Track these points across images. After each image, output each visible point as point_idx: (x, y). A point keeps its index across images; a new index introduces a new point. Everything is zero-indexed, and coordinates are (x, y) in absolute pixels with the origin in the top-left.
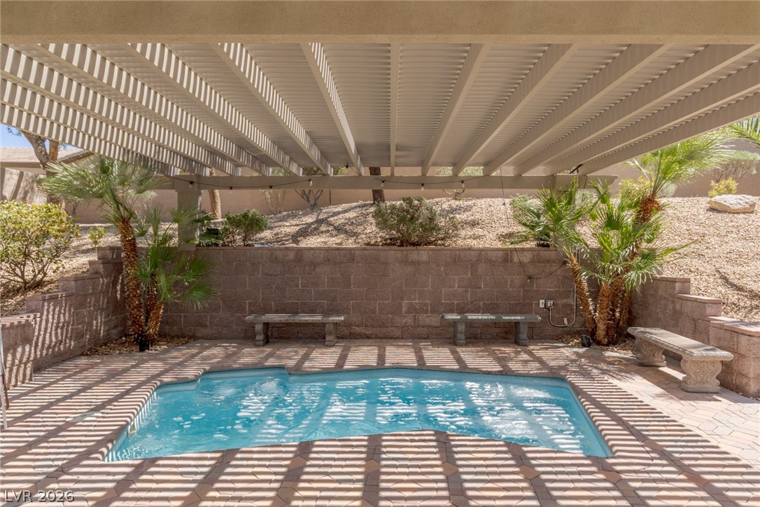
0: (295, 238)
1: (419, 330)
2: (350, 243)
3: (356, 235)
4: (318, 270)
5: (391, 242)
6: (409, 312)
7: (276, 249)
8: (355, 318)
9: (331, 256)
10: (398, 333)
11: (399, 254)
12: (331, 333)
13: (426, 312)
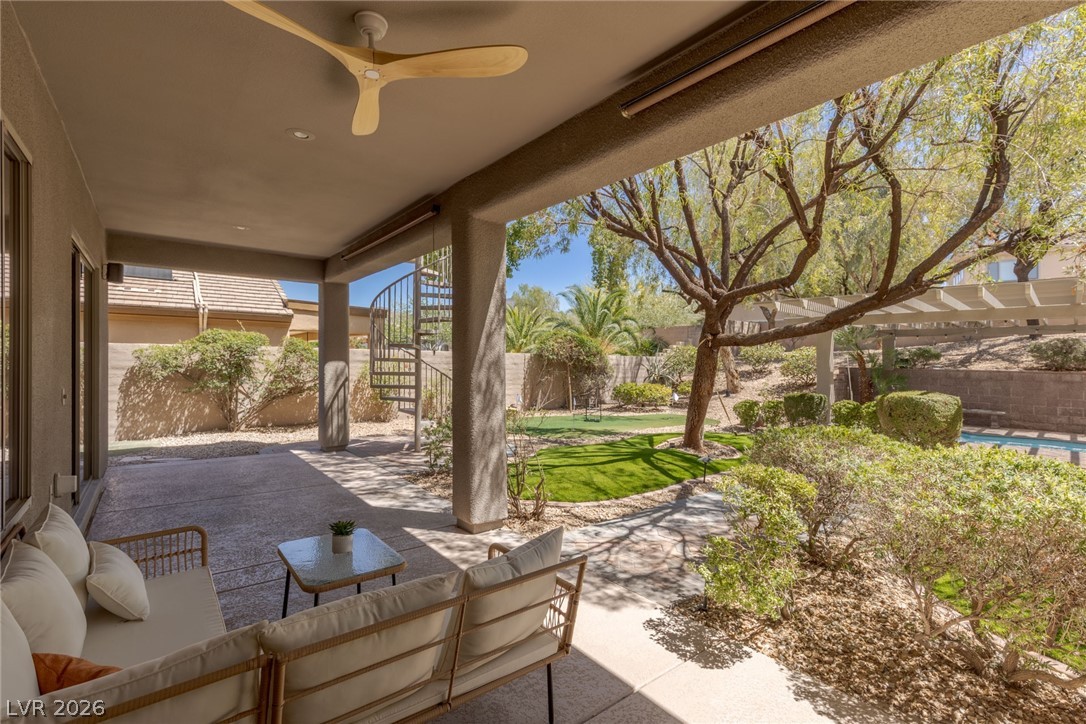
0: (963, 363)
1: (1074, 427)
2: (1015, 369)
3: (1016, 362)
4: (983, 384)
5: (1049, 368)
6: (1063, 414)
7: (950, 371)
8: (1014, 415)
9: (992, 376)
10: (1054, 428)
11: (1053, 376)
12: (995, 421)
13: (1081, 415)
